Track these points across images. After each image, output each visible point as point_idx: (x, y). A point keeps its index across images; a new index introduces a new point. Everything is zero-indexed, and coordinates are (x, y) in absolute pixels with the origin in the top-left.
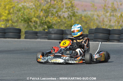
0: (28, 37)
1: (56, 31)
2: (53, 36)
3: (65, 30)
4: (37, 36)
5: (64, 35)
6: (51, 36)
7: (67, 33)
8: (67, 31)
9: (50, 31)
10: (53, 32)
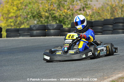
0: (10, 35)
1: (37, 27)
2: (35, 32)
3: (47, 25)
4: (19, 33)
5: (46, 31)
6: (33, 32)
7: (50, 28)
8: (49, 26)
9: (32, 28)
10: (34, 28)
